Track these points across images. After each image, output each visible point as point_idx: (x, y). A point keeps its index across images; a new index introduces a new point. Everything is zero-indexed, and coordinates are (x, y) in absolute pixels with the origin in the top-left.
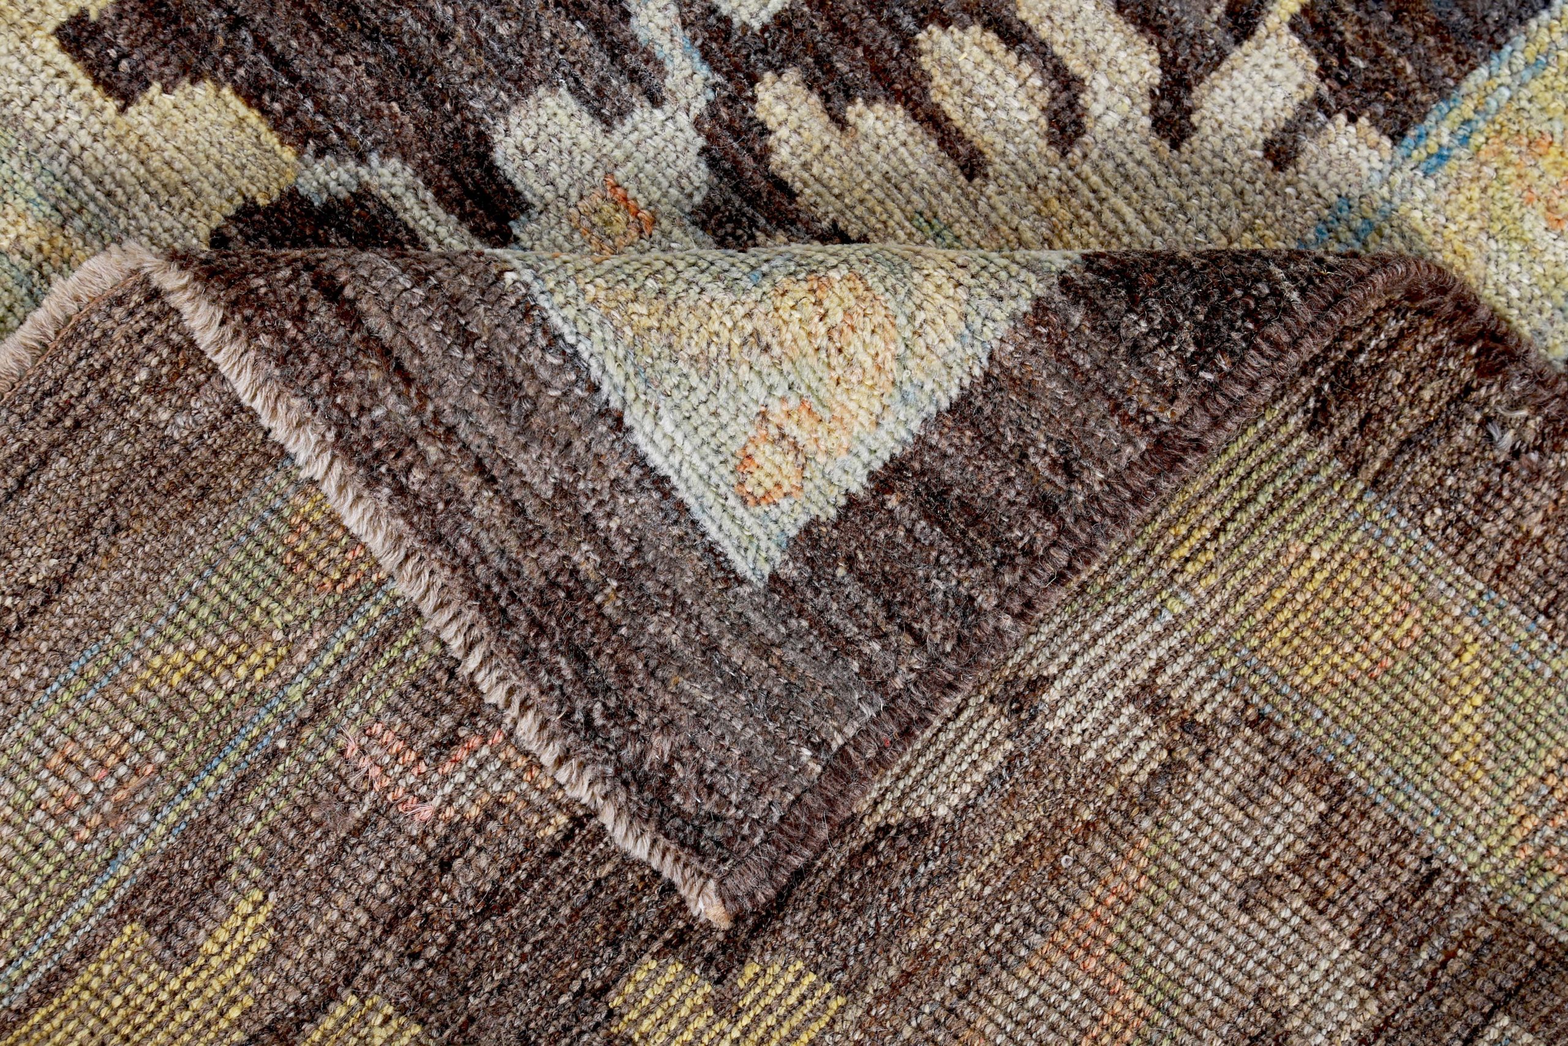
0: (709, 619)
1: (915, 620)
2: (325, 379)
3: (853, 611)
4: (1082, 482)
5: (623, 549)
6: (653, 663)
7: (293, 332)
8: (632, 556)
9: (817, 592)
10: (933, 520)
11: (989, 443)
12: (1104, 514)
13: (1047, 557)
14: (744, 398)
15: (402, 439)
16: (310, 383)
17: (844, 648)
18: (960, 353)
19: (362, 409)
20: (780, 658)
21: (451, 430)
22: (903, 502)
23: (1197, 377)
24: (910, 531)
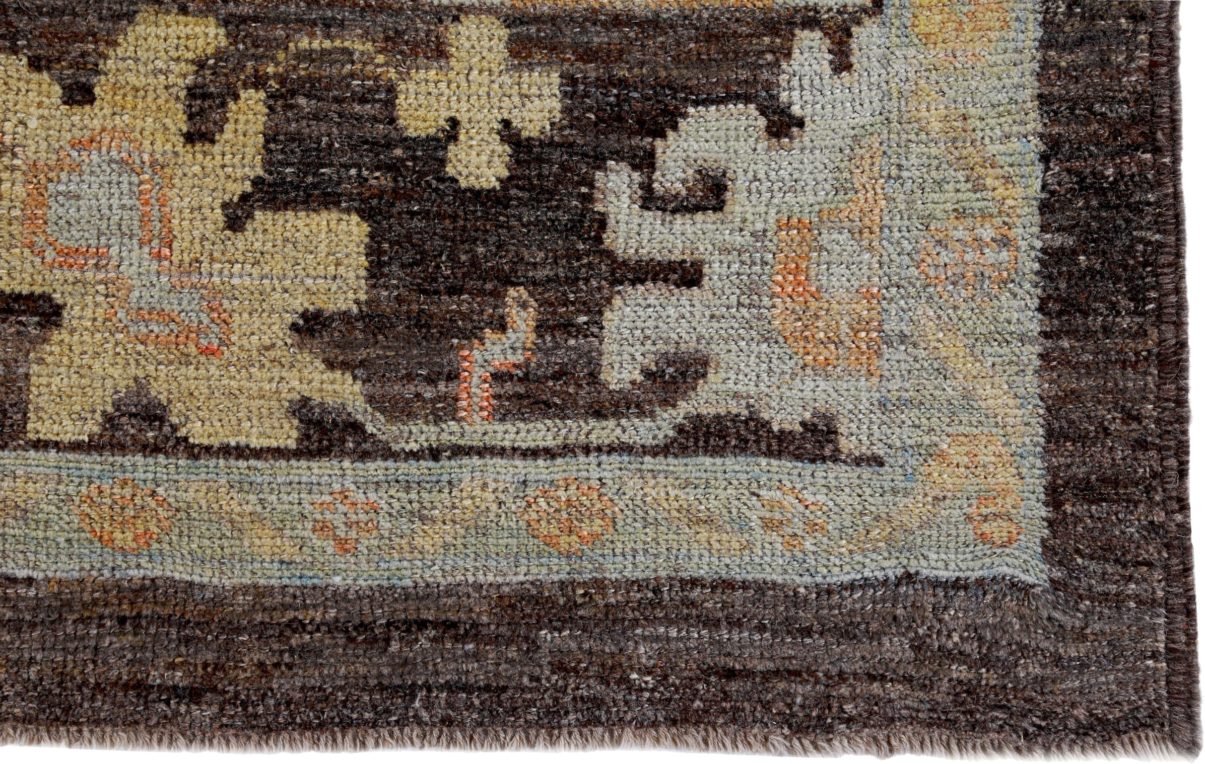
0: (1044, 644)
1: (1137, 556)
2: (759, 708)
3: (1104, 578)
4: (1146, 418)
5: (970, 648)
6: (1038, 689)
7: (729, 705)
8: (980, 647)
9: (1078, 579)
10: (1097, 501)
11: (1082, 438)
12: (1171, 423)
13: (1165, 469)
14: (953, 520)
15: (823, 700)
16: (754, 716)
17: (1118, 601)
18: (1027, 413)
19: (790, 706)
20: (1093, 634)
21: (841, 674)
22: (1073, 505)
23: (1147, 312)
24: (1091, 517)
